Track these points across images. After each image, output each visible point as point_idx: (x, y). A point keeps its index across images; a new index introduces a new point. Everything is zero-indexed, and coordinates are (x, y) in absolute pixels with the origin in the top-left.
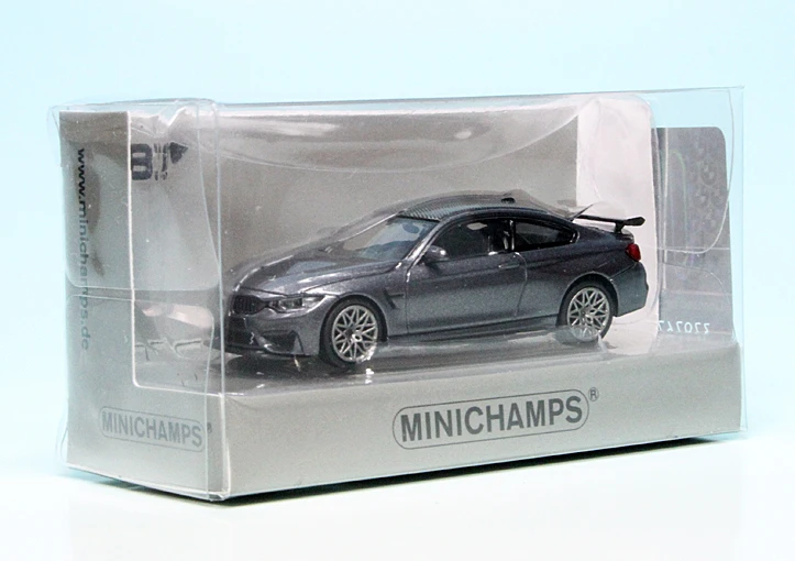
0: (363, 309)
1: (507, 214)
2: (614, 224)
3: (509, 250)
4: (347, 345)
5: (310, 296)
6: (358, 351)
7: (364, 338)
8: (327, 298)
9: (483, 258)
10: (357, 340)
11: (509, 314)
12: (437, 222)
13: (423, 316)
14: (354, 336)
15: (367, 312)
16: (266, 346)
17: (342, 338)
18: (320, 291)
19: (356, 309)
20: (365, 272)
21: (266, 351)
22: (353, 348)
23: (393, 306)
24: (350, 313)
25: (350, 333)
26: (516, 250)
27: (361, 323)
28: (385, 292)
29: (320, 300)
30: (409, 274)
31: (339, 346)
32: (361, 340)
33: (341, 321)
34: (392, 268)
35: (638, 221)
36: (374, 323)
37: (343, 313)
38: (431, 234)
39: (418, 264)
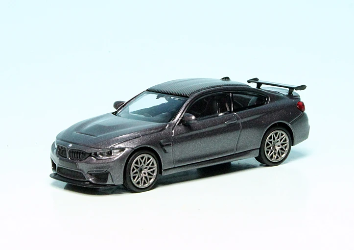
0: (150, 156)
1: (227, 89)
2: (288, 89)
3: (230, 112)
4: (139, 177)
5: (117, 149)
6: (145, 182)
7: (149, 174)
8: (127, 149)
9: (216, 118)
10: (144, 175)
11: (232, 150)
12: (188, 97)
13: (183, 156)
14: (143, 172)
15: (152, 158)
16: (90, 180)
17: (137, 173)
18: (122, 146)
19: (146, 156)
20: (147, 132)
21: (91, 183)
22: (142, 179)
23: (165, 152)
24: (142, 158)
25: (141, 171)
26: (234, 111)
27: (148, 165)
28: (160, 143)
29: (123, 151)
30: (173, 132)
31: (134, 177)
32: (147, 175)
33: (137, 163)
34: (163, 128)
35: (302, 87)
36: (155, 165)
37: (138, 158)
38: (185, 105)
39: (178, 124)
